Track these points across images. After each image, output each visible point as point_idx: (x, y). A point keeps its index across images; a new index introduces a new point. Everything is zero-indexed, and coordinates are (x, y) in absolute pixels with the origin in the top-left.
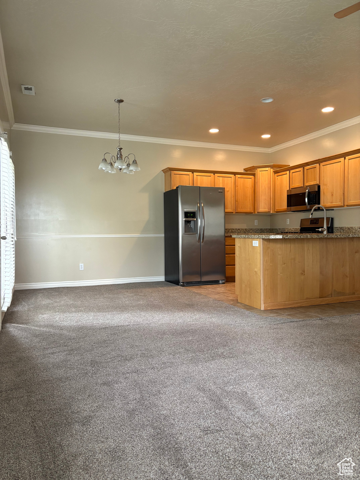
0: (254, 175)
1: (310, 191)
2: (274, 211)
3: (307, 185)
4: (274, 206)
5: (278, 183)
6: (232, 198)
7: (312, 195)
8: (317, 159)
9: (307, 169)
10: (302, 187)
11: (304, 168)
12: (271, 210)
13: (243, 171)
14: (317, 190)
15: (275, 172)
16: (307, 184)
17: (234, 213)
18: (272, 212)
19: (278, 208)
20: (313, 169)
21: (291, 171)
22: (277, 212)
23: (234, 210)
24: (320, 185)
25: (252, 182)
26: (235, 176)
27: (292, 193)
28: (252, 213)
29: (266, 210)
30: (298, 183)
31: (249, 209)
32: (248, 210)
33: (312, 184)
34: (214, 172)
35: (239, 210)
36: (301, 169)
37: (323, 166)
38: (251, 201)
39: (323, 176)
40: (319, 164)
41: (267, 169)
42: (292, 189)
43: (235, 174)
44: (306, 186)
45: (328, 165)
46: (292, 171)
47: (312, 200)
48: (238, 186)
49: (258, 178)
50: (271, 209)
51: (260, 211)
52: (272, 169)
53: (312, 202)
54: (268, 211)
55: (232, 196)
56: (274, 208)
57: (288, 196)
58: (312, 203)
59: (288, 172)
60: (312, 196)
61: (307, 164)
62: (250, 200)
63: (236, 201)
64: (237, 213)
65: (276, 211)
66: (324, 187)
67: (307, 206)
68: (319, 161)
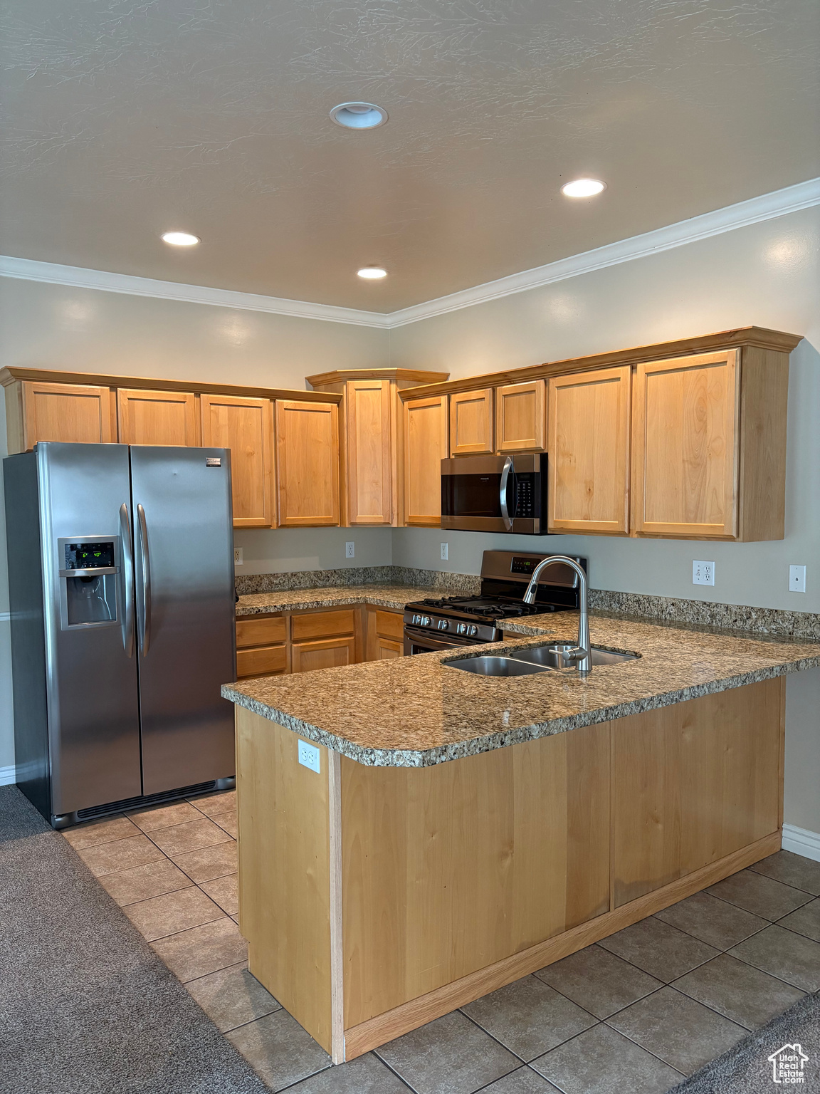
0: (338, 401)
1: (514, 471)
2: (401, 521)
3: (504, 448)
4: (401, 506)
5: (412, 432)
6: (267, 479)
7: (521, 486)
8: (540, 364)
9: (504, 396)
10: (487, 453)
11: (494, 391)
12: (392, 519)
13: (302, 388)
14: (537, 469)
15: (406, 396)
16: (505, 446)
17: (274, 527)
18: (395, 525)
19: (413, 513)
20: (523, 396)
21: (453, 396)
22: (412, 525)
23: (272, 516)
24: (547, 454)
25: (333, 424)
26: (275, 402)
27: (457, 472)
28: (333, 525)
29: (379, 517)
30: (474, 440)
31: (322, 510)
32: (321, 516)
33: (521, 447)
34: (198, 389)
35: (291, 518)
36: (485, 393)
37: (557, 387)
38: (330, 485)
39: (558, 424)
40: (546, 382)
41: (378, 383)
42: (458, 455)
43: (273, 395)
44: (503, 452)
45: (576, 388)
46: (456, 397)
47: (521, 503)
48: (284, 439)
49: (351, 412)
50: (392, 513)
51: (358, 521)
52: (394, 386)
53: (521, 507)
54: (382, 521)
55: (266, 472)
56: (401, 510)
57: (443, 477)
58: (522, 512)
59: (444, 399)
60: (521, 489)
61: (506, 378)
62: (326, 483)
63: (280, 487)
64: (282, 526)
65: (407, 520)
66: (561, 461)
67: (503, 521)
68: (545, 372)
